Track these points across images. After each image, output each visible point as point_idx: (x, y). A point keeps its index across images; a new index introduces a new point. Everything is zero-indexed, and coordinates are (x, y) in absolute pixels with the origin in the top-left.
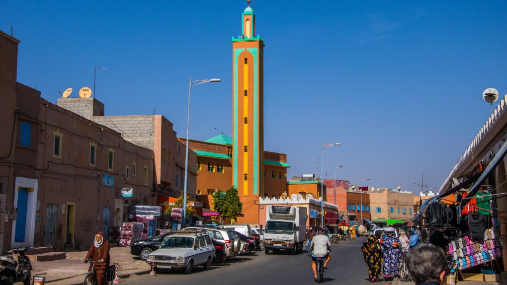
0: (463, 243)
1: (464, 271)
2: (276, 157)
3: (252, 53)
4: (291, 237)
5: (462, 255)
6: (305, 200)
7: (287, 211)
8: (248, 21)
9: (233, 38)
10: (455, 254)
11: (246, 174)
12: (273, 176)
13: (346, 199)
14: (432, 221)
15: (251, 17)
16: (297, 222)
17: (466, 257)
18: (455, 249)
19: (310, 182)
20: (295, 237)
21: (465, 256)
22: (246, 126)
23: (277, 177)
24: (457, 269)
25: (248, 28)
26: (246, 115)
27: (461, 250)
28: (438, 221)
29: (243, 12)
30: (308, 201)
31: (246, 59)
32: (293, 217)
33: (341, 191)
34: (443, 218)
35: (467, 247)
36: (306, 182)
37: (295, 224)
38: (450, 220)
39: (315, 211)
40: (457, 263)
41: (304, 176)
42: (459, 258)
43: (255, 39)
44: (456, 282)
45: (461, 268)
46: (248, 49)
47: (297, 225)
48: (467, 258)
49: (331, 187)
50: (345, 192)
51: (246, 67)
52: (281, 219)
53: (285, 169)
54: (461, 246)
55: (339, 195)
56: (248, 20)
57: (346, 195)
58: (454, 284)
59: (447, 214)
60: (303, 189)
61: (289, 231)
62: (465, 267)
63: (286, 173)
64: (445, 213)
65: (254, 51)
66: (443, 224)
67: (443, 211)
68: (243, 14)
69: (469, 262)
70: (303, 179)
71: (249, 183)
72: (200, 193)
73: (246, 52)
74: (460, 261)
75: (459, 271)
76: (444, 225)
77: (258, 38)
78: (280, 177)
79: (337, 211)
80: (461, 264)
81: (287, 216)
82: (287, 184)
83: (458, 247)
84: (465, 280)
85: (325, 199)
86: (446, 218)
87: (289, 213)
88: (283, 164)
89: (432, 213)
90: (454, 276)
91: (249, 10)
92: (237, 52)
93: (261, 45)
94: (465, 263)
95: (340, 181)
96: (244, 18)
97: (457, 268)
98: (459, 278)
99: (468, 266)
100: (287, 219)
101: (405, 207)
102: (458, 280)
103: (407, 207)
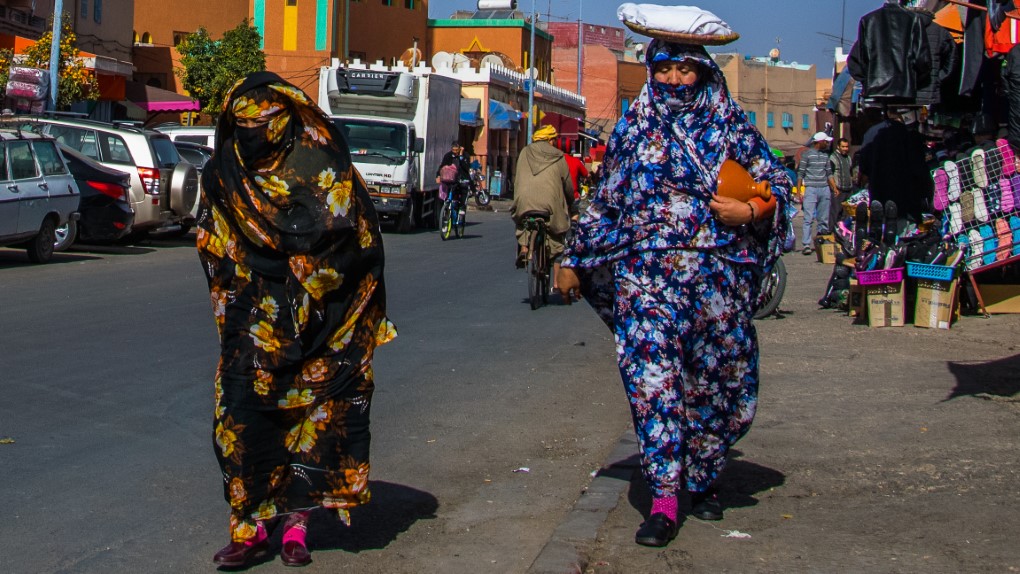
0: (988, 168)
1: (988, 276)
4: (398, 173)
5: (981, 212)
6: (477, 71)
7: (387, 86)
10: (955, 209)
13: (613, 83)
14: (873, 78)
16: (420, 124)
17: (998, 220)
18: (955, 190)
19: (499, 22)
20: (413, 172)
21: (992, 216)
23: (399, 2)
24: (960, 271)
27: (978, 194)
28: (897, 83)
30: (484, 76)
32: (409, 108)
33: (600, 57)
34: (915, 67)
35: (1004, 183)
36: (489, 22)
37: (413, 132)
38: (942, 75)
39: (506, 107)
40: (961, 245)
42: (971, 224)
44: (953, 319)
45: (974, 265)
47: (421, 132)
48: (1001, 224)
49: (570, 44)
50: (611, 61)
52: (368, 113)
54: (981, 177)
55: (593, 70)
57: (614, 71)
58: (944, 325)
59: (933, 51)
60: (477, 42)
61: (389, 154)
62: (989, 261)
64: (926, 47)
66: (914, 92)
67: (916, 42)
69: (1005, 241)
70: (480, 14)
71: (300, 16)
72: (150, 44)
74: (974, 235)
75: (965, 276)
76: (920, 94)
78: (408, 4)
79: (582, 113)
80: (978, 250)
81: (387, 105)
82: (430, 27)
83: (967, 182)
84: (989, 309)
85: (546, 74)
86: (927, 67)
87: (392, 94)
89: (874, 48)
90: (949, 297)
94: (990, 246)
95: (598, 28)
97: (963, 262)
98: (966, 304)
99: (1003, 256)
100: (387, 114)
101: (793, 110)
102: (962, 313)
103: (797, 113)
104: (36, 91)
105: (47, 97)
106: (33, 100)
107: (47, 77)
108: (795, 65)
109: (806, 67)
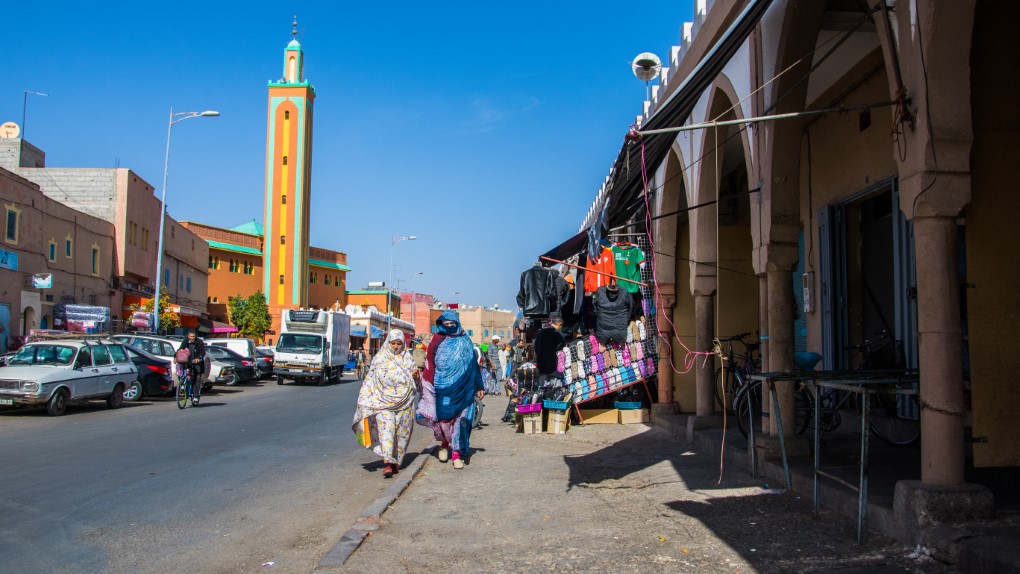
0: (584, 351)
1: (585, 406)
2: (332, 256)
3: (297, 105)
4: (318, 359)
5: (582, 373)
6: (365, 313)
7: (314, 318)
8: (293, 60)
9: (270, 81)
10: (568, 372)
11: (282, 276)
12: (326, 282)
13: (428, 318)
14: (528, 305)
15: (297, 55)
16: (329, 335)
17: (590, 377)
18: (569, 362)
19: (377, 292)
20: (325, 357)
21: (587, 375)
22: (284, 208)
23: (333, 283)
25: (291, 69)
26: (284, 191)
27: (580, 364)
29: (286, 46)
30: (368, 315)
31: (287, 112)
32: (324, 328)
33: (423, 308)
34: (550, 299)
35: (593, 358)
36: (373, 292)
37: (325, 339)
38: (563, 303)
39: (378, 329)
40: (572, 390)
41: (371, 284)
42: (577, 379)
43: (301, 84)
45: (578, 400)
46: (291, 99)
47: (330, 339)
50: (428, 309)
51: (287, 123)
52: (305, 330)
53: (343, 273)
55: (419, 313)
56: (292, 57)
57: (428, 313)
59: (559, 291)
60: (367, 300)
61: (314, 350)
62: (586, 398)
63: (345, 279)
64: (554, 289)
65: (300, 102)
67: (550, 285)
68: (285, 49)
69: (593, 387)
70: (369, 288)
71: (286, 289)
72: (218, 302)
73: (287, 102)
74: (578, 385)
75: (573, 406)
77: (306, 82)
78: (336, 284)
79: (413, 331)
80: (580, 393)
81: (314, 327)
82: (347, 294)
83: (575, 358)
84: (585, 422)
85: (398, 315)
87: (315, 322)
88: (341, 266)
89: (528, 289)
90: (565, 418)
91: (294, 44)
92: (275, 102)
93: (311, 95)
94: (586, 390)
95: (422, 295)
96: (287, 55)
97: (572, 399)
99: (592, 396)
100: (314, 331)
101: (503, 329)
102: (572, 424)
103: (505, 330)
104: (146, 323)
105: (153, 326)
106: (145, 328)
107: (153, 317)
108: (505, 311)
109: (509, 312)
